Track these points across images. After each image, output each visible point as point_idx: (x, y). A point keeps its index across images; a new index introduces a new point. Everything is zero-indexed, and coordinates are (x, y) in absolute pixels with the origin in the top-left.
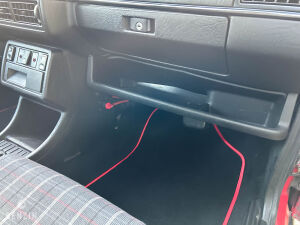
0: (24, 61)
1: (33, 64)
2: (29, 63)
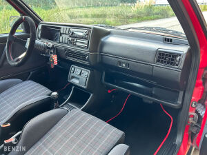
1: (82, 75)
2: (80, 74)
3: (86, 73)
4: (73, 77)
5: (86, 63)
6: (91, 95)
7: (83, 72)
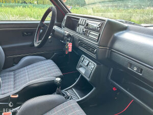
0: (86, 64)
1: (89, 66)
2: (87, 65)
3: (93, 66)
4: (81, 66)
5: (94, 56)
6: (94, 88)
7: (90, 63)
